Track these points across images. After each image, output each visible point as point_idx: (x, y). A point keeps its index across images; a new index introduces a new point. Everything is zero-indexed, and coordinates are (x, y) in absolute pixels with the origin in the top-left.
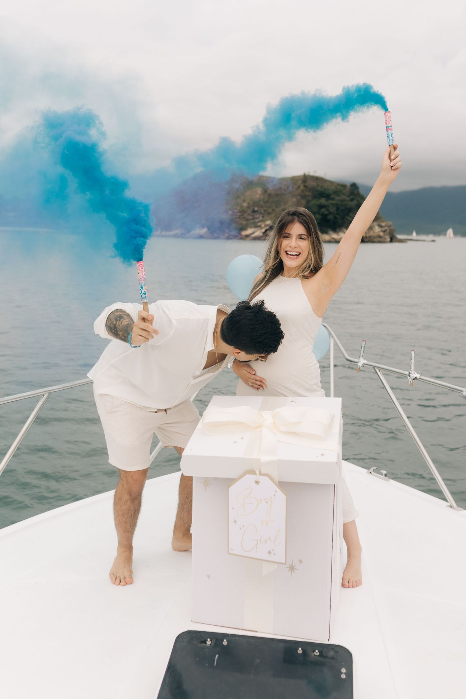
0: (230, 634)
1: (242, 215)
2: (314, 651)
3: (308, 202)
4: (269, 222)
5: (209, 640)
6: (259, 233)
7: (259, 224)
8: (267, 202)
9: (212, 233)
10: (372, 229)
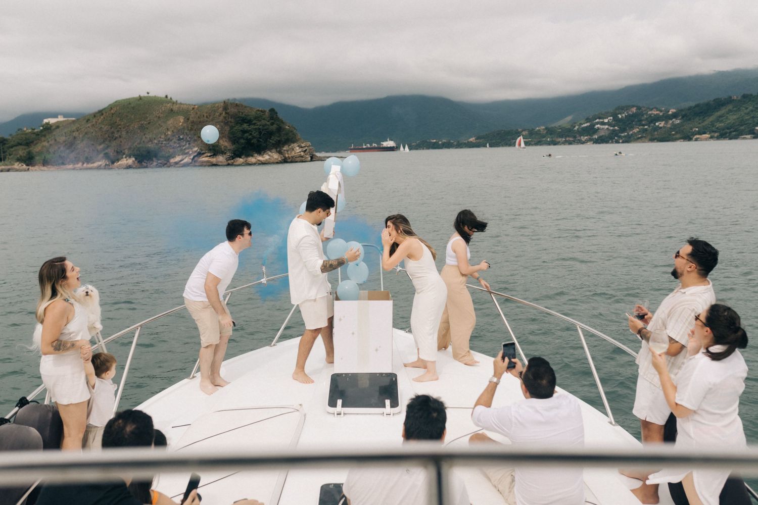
1: (169, 143)
3: (232, 128)
4: (196, 149)
6: (187, 160)
7: (187, 151)
8: (191, 129)
9: (140, 162)
10: (293, 149)
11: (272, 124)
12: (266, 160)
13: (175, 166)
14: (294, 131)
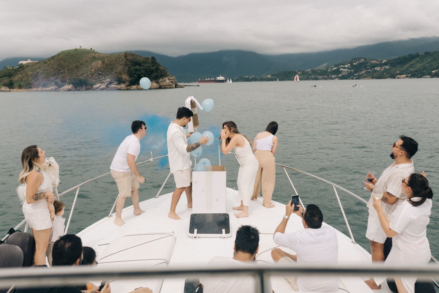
1: (92, 76)
3: (129, 68)
4: (108, 80)
6: (103, 86)
7: (103, 81)
8: (106, 68)
9: (76, 87)
10: (165, 81)
11: (153, 66)
13: (96, 90)
14: (166, 70)
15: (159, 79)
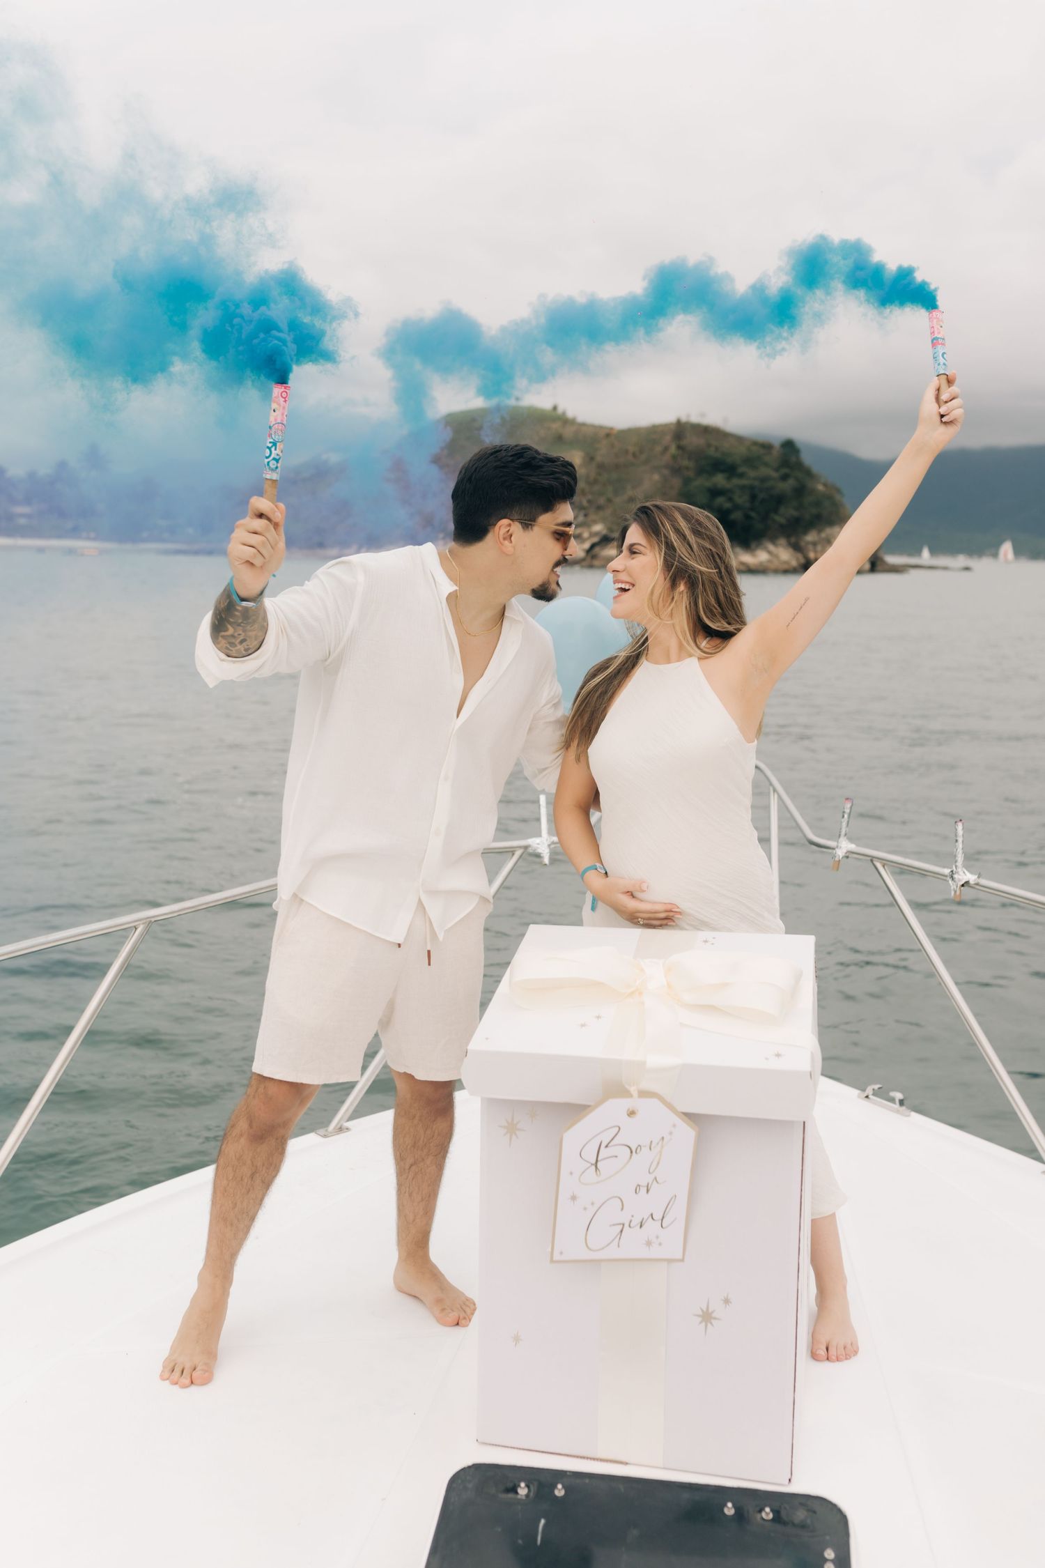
0: (570, 1472)
2: (761, 1511)
3: (687, 481)
4: (598, 528)
5: (523, 1485)
8: (596, 482)
11: (785, 478)
12: (761, 563)
14: (838, 497)
15: (806, 532)
